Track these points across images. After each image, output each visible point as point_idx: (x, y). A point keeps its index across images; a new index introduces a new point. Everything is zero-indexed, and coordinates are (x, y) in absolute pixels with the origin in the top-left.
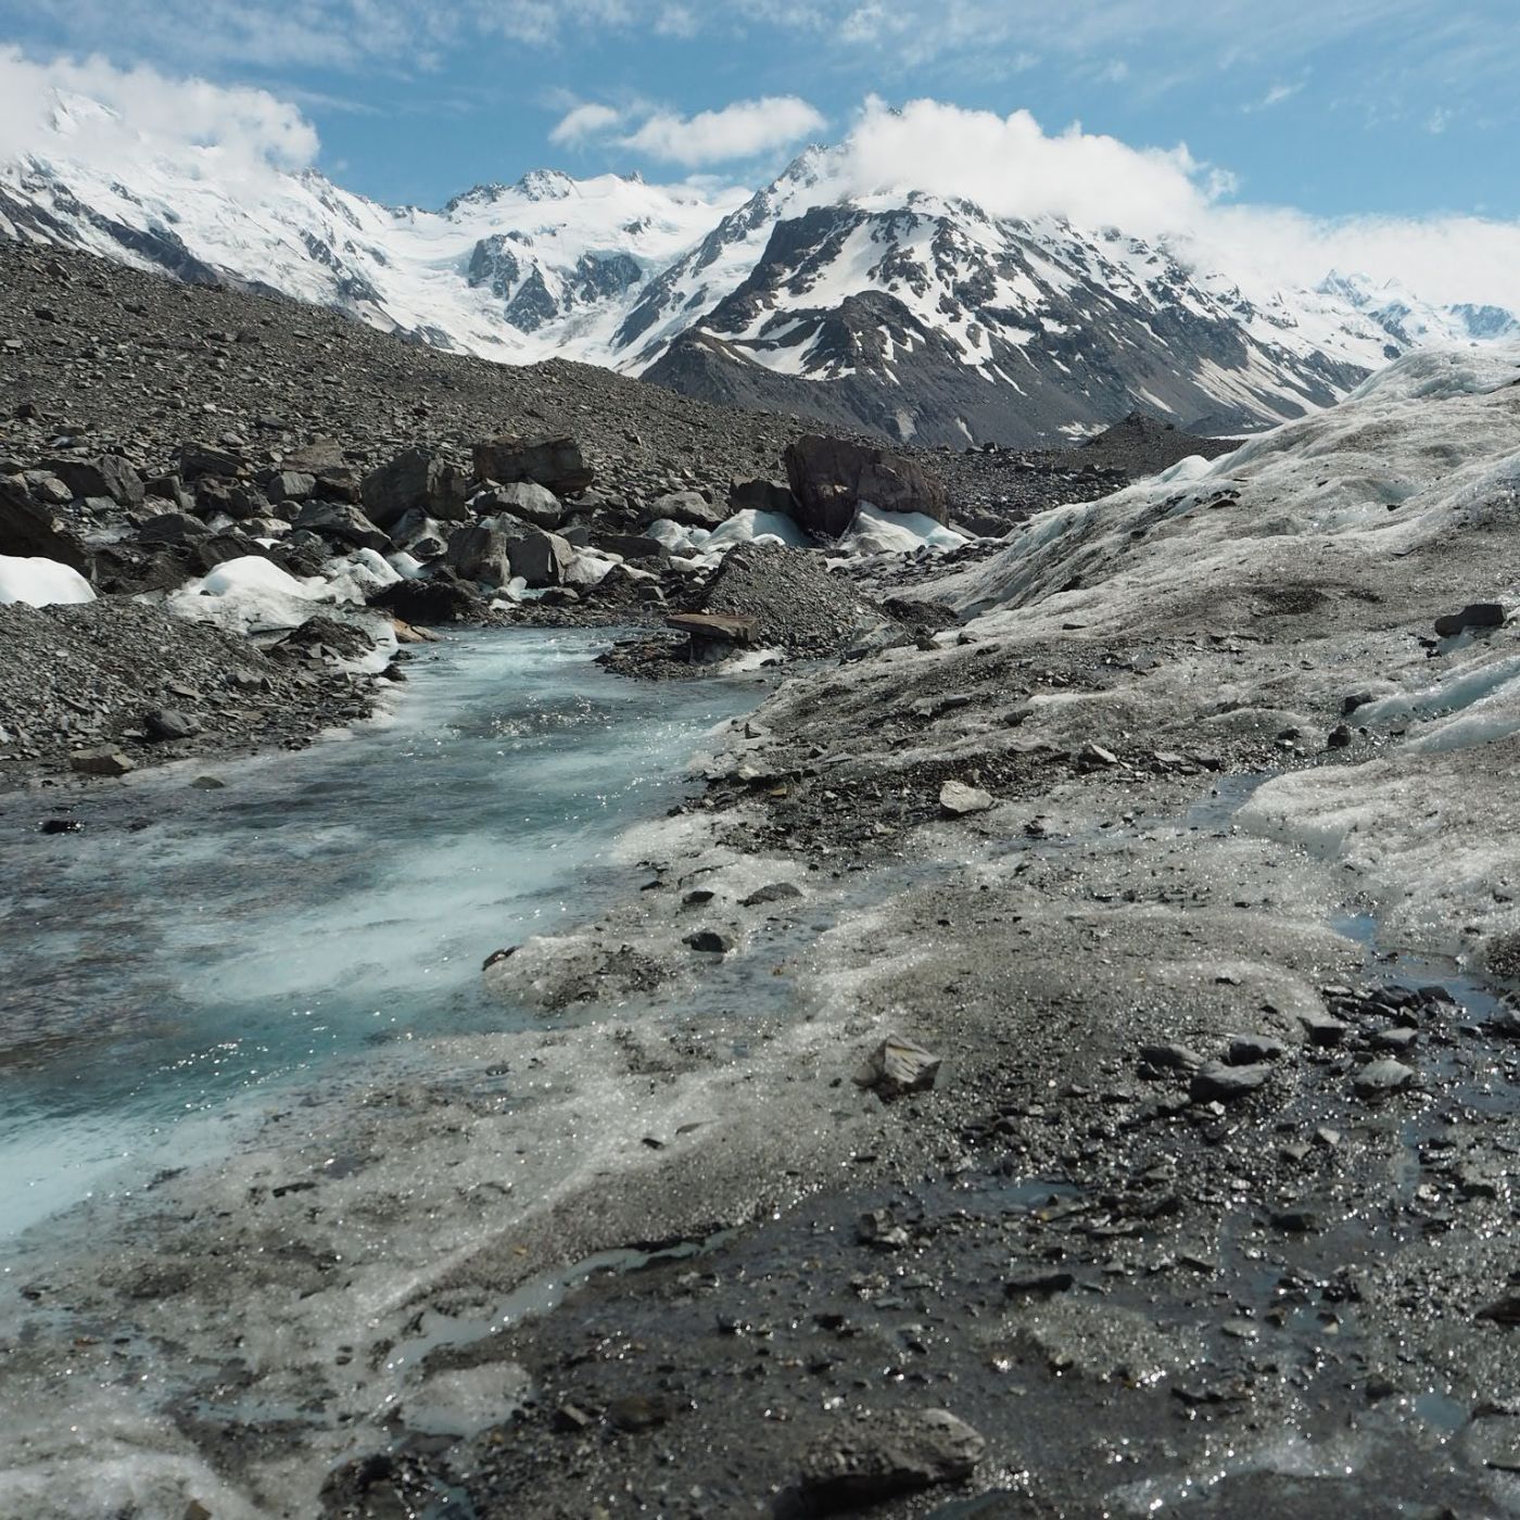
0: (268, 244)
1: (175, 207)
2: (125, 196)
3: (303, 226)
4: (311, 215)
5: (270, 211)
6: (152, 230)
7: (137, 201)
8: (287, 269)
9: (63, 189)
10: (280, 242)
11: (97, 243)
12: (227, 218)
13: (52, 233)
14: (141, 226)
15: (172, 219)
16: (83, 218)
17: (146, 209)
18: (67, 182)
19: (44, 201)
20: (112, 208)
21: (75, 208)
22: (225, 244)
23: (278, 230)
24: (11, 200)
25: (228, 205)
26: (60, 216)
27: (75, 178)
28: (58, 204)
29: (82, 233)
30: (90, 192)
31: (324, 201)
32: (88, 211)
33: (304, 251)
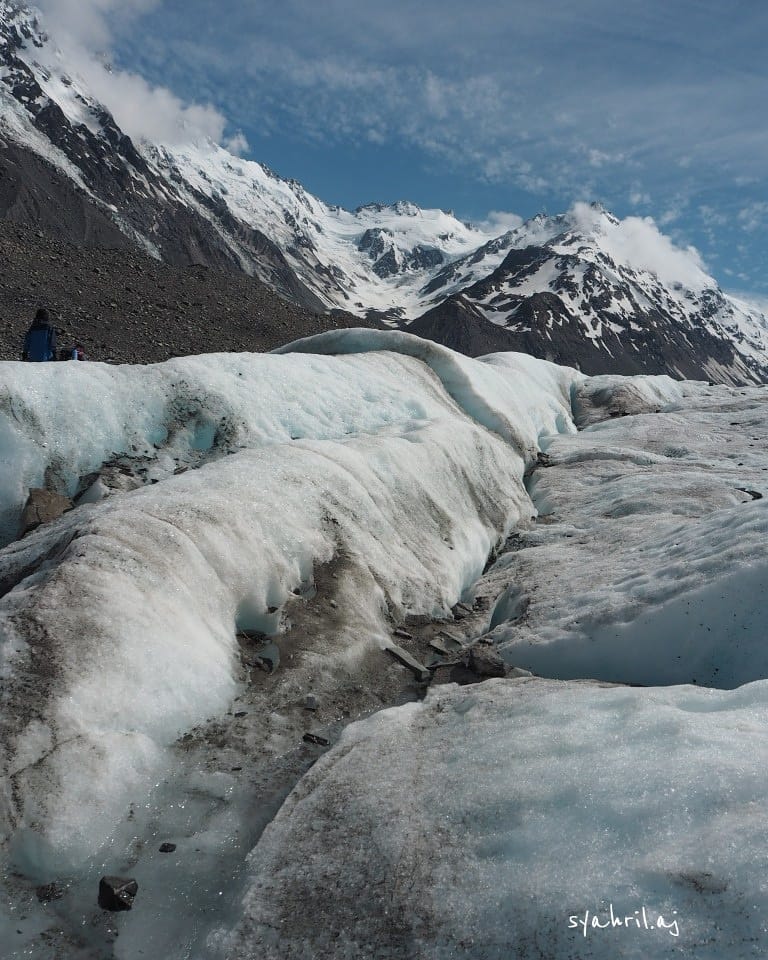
0: (266, 212)
1: (227, 186)
2: (205, 178)
3: (285, 207)
4: (290, 202)
5: (271, 197)
6: (214, 196)
7: (210, 181)
8: (273, 226)
9: (176, 170)
10: (273, 212)
11: (185, 198)
12: (250, 196)
13: (166, 190)
14: (208, 193)
15: (224, 192)
16: (182, 185)
17: (213, 186)
18: (179, 166)
19: (166, 174)
20: (196, 182)
21: (179, 180)
22: (246, 209)
23: (272, 206)
24: (151, 172)
25: (252, 190)
26: (172, 183)
27: (184, 165)
28: (173, 177)
29: (180, 192)
30: (187, 173)
31: (298, 196)
32: (186, 182)
33: (283, 219)
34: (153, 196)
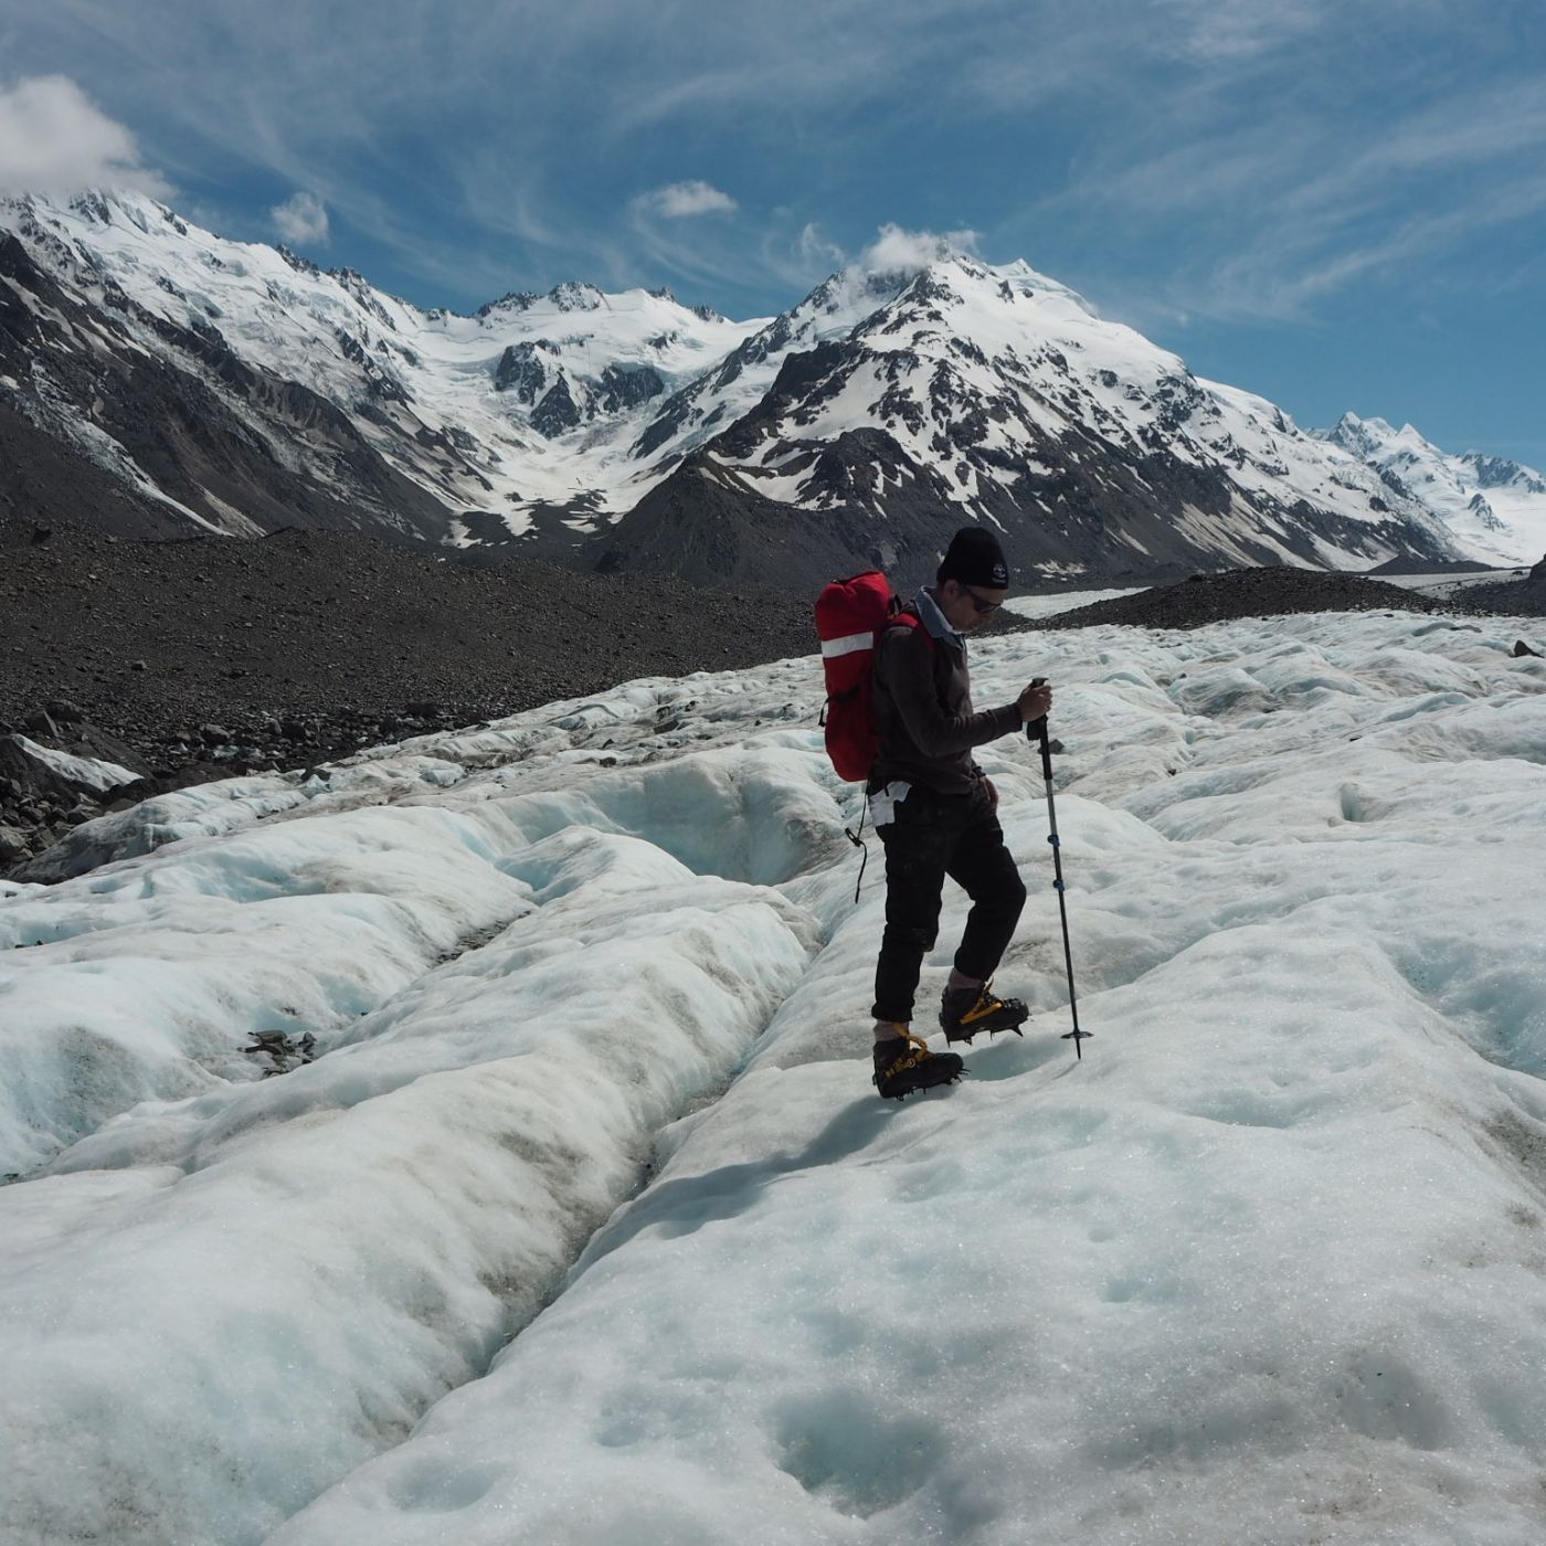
0: (303, 341)
1: (216, 301)
2: (171, 290)
3: (338, 325)
4: (348, 314)
5: (308, 309)
6: (194, 324)
7: (182, 296)
8: (321, 367)
9: (114, 285)
10: (316, 340)
11: (143, 340)
12: (266, 315)
13: (104, 331)
14: (183, 320)
15: (213, 313)
16: (132, 314)
17: (189, 304)
18: (117, 275)
19: (96, 296)
20: (155, 301)
21: (124, 303)
22: (262, 339)
23: (312, 327)
24: (69, 300)
25: (269, 302)
26: (111, 313)
27: (124, 271)
28: (108, 299)
29: (130, 329)
30: (137, 286)
31: (360, 301)
32: (137, 307)
33: (337, 349)
34: (83, 347)
